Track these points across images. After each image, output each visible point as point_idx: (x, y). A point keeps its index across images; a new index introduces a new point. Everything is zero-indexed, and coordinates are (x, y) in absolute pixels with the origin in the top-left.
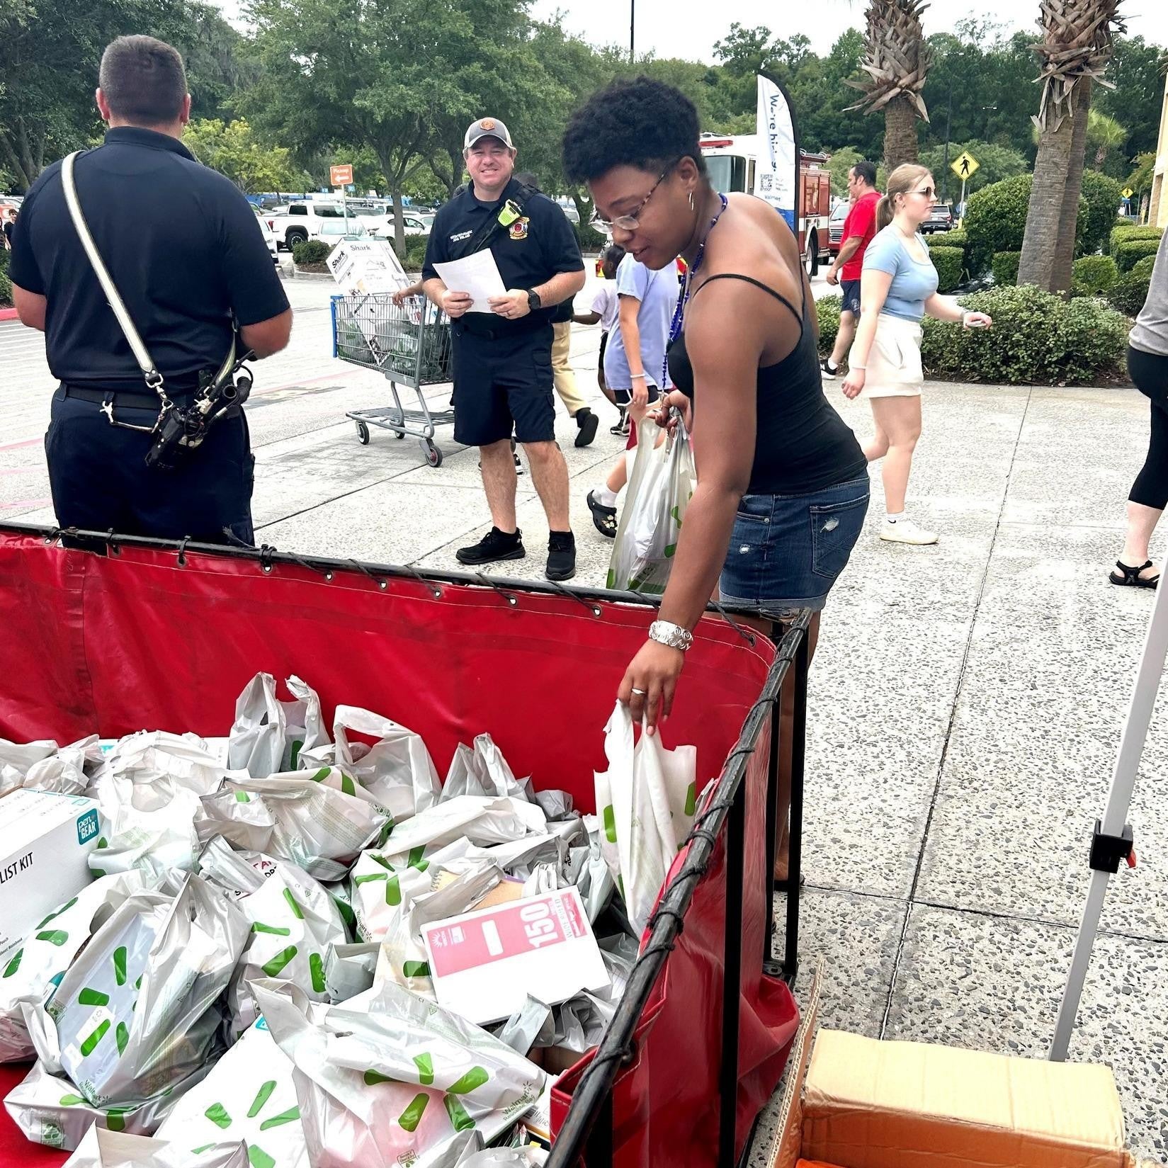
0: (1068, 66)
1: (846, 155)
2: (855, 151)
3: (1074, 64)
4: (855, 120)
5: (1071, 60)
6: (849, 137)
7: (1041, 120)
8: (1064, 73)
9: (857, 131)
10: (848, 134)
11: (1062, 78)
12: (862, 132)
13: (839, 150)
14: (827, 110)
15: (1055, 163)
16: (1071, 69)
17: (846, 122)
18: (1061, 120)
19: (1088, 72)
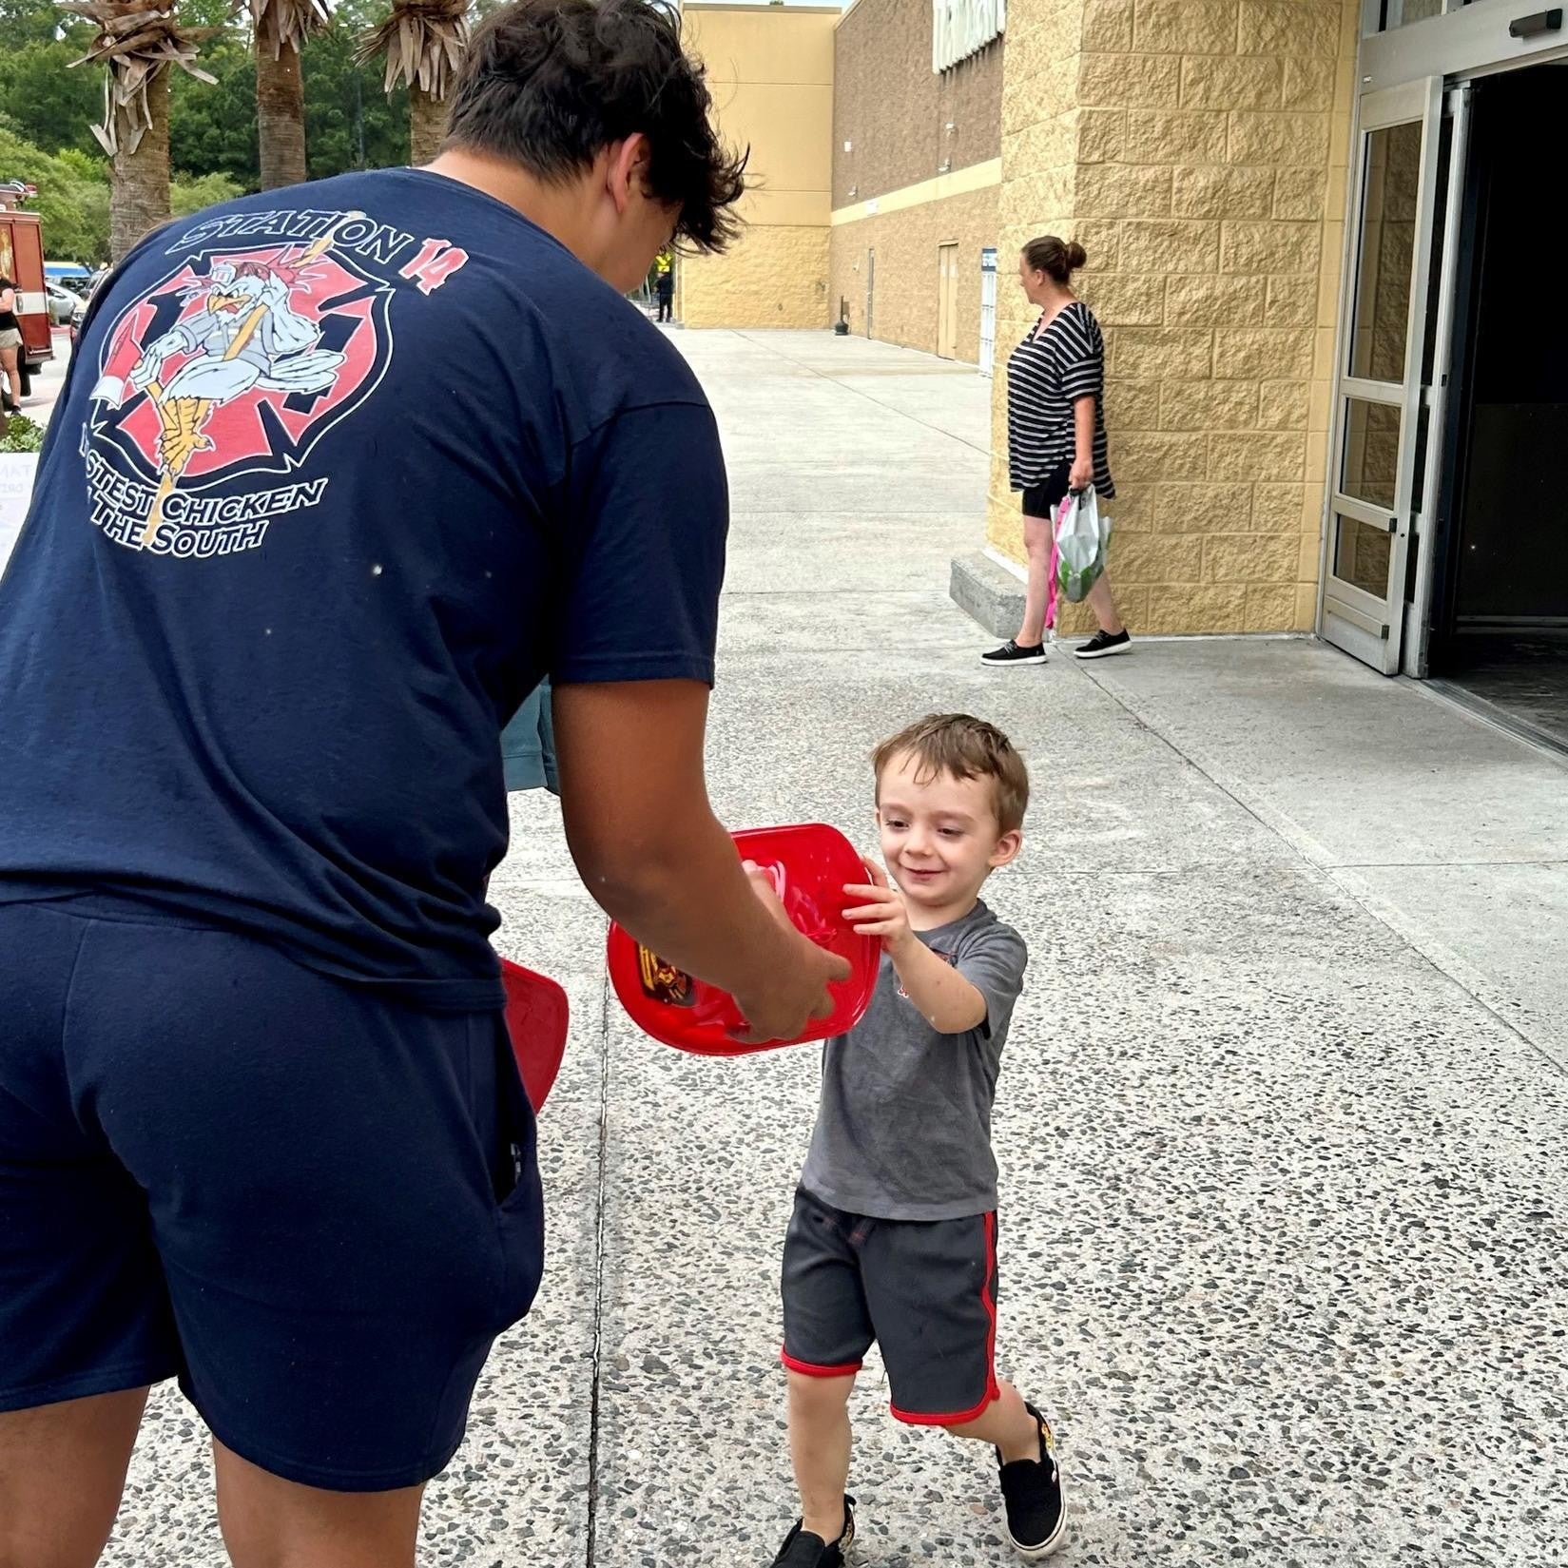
0: (133, 41)
1: (216, 188)
2: (232, 180)
3: (145, 38)
4: (229, 128)
5: (137, 32)
6: (222, 158)
7: (108, 133)
8: (129, 54)
9: (234, 146)
10: (221, 151)
11: (127, 61)
12: (241, 149)
13: (202, 178)
14: (179, 110)
15: (143, 209)
16: (142, 48)
17: (214, 131)
18: (139, 135)
19: (171, 54)
